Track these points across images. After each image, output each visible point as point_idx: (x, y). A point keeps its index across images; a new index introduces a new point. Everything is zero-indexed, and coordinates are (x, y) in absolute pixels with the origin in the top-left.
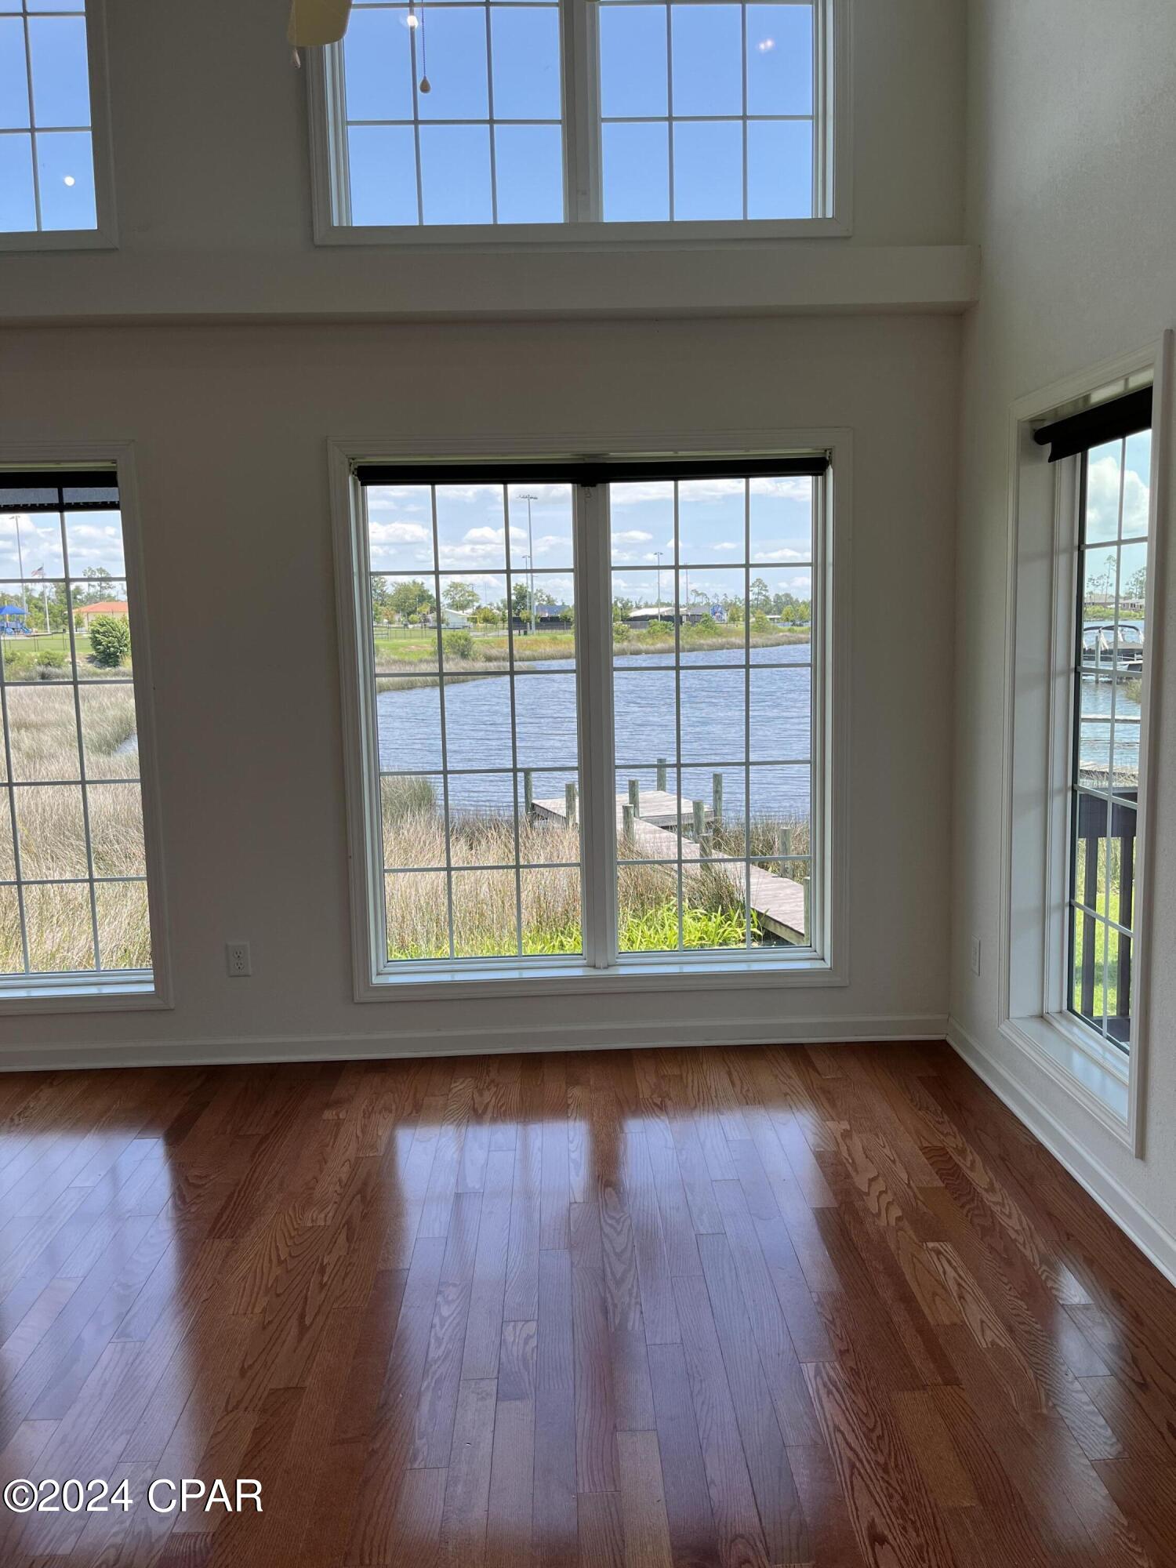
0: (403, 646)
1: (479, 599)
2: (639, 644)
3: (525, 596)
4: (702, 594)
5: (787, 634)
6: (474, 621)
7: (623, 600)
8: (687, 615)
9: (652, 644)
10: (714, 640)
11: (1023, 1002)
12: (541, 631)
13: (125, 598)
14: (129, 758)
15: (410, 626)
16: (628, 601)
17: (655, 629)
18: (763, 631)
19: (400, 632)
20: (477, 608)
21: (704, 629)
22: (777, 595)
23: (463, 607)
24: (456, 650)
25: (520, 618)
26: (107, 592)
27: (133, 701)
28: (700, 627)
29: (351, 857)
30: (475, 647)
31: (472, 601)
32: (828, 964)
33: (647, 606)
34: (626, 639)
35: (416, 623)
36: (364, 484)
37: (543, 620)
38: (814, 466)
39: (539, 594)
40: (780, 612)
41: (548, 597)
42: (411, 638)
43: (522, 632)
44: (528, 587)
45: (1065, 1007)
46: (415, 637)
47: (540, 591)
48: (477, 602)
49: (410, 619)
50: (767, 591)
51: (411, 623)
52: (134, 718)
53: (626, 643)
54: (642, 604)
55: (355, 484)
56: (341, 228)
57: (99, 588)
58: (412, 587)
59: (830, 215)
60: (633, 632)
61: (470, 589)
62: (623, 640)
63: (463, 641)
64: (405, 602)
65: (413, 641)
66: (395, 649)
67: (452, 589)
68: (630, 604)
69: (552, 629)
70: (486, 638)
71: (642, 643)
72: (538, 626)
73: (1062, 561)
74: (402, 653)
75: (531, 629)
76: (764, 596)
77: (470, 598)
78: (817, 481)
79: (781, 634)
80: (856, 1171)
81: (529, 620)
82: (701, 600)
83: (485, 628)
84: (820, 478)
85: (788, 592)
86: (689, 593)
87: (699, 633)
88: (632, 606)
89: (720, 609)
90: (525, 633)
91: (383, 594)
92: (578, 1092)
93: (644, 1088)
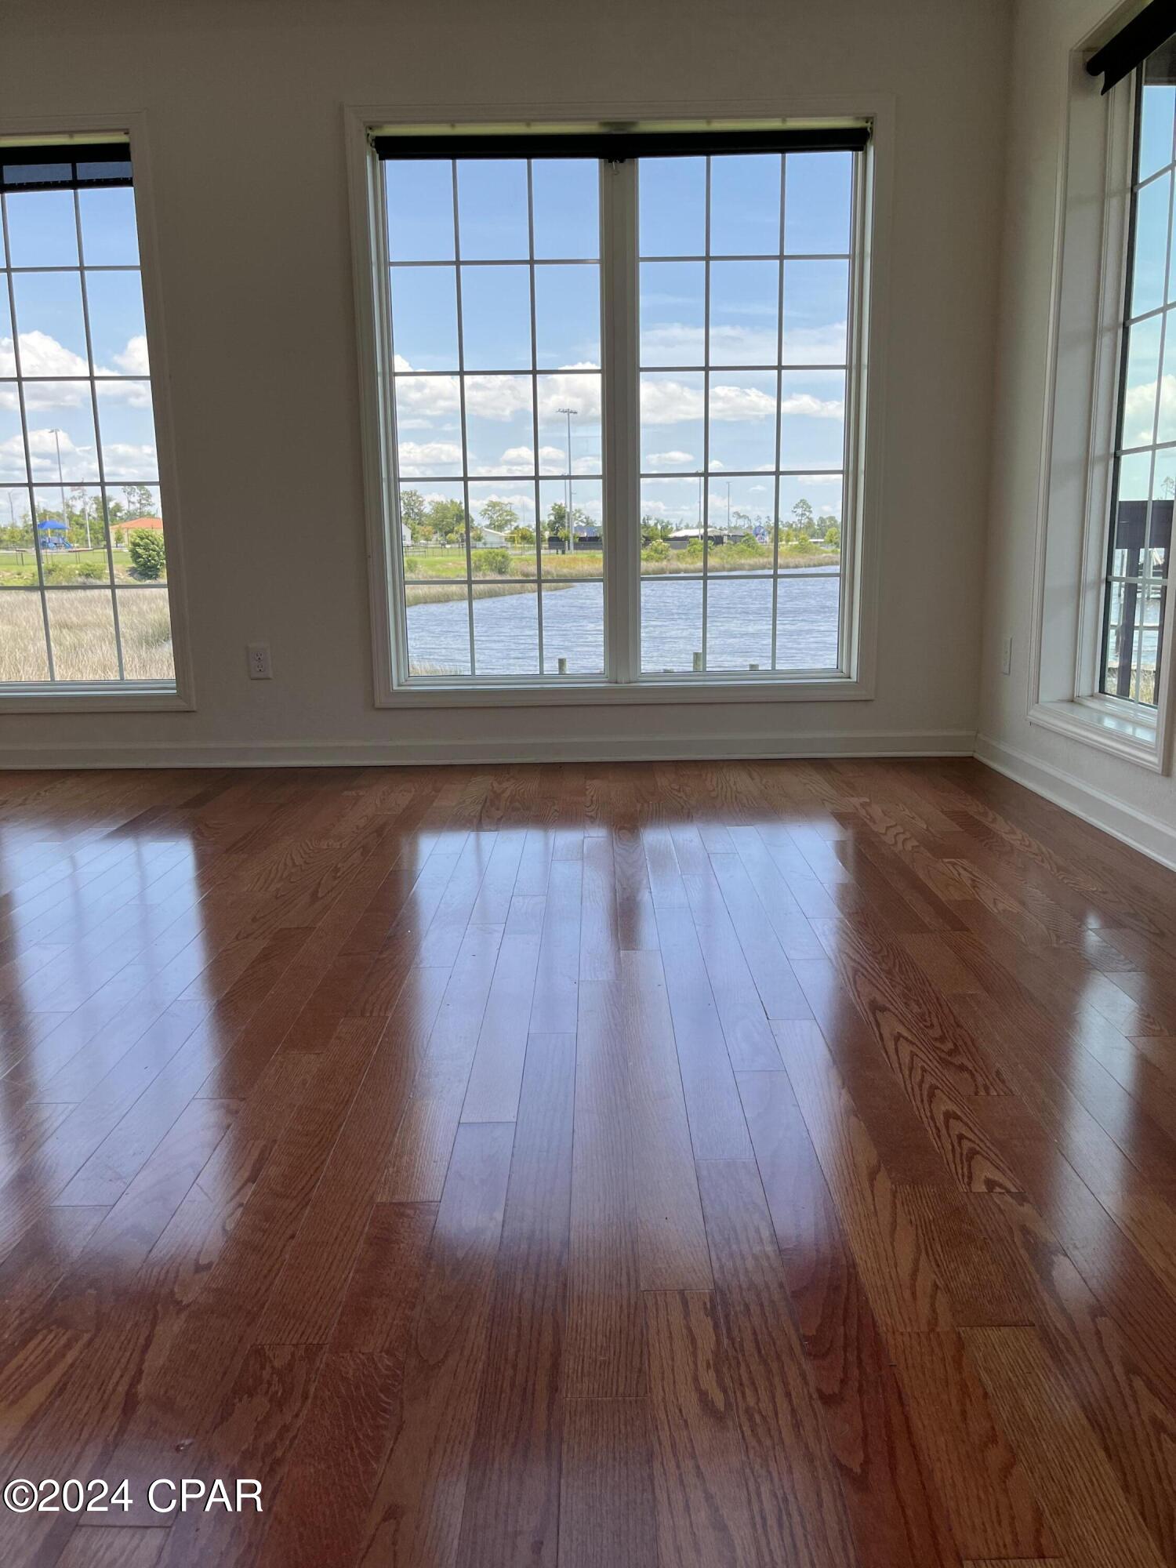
0: (440, 562)
1: (517, 519)
2: (679, 564)
3: (564, 517)
4: (743, 516)
5: (831, 555)
6: (512, 540)
7: (663, 522)
8: (729, 536)
9: (692, 563)
10: (756, 560)
11: (1052, 687)
12: (579, 551)
15: (448, 546)
16: (668, 523)
17: (695, 548)
18: (806, 552)
19: (438, 551)
20: (515, 529)
21: (746, 548)
22: (820, 518)
23: (500, 528)
24: (493, 567)
25: (558, 538)
26: (145, 513)
28: (742, 546)
29: (370, 557)
30: (512, 564)
31: (510, 521)
32: (854, 678)
33: (687, 527)
34: (665, 558)
35: (453, 543)
36: (382, 158)
37: (581, 539)
38: (853, 140)
39: (577, 515)
40: (823, 535)
41: (587, 518)
42: (448, 555)
43: (560, 552)
44: (566, 507)
45: (1097, 688)
46: (452, 556)
47: (579, 511)
48: (515, 522)
49: (447, 537)
50: (810, 512)
51: (449, 543)
53: (665, 563)
54: (682, 526)
55: (375, 161)
57: (138, 505)
58: (449, 506)
60: (672, 552)
61: (508, 508)
62: (662, 559)
63: (500, 558)
64: (443, 521)
65: (450, 558)
66: (432, 565)
67: (490, 508)
68: (670, 527)
69: (590, 549)
70: (523, 556)
71: (681, 563)
72: (577, 547)
74: (439, 570)
75: (569, 549)
76: (808, 517)
77: (509, 518)
78: (857, 156)
79: (824, 555)
80: (875, 823)
81: (567, 538)
82: (742, 524)
83: (523, 548)
84: (860, 154)
85: (832, 515)
86: (731, 516)
87: (741, 552)
88: (672, 528)
89: (762, 530)
90: (563, 553)
91: (416, 515)
92: (597, 783)
93: (663, 781)
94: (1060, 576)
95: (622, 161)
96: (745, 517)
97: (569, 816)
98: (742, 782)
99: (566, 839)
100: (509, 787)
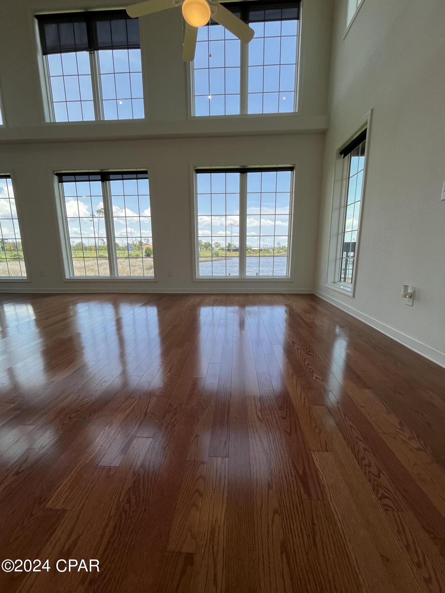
1: (221, 245)
3: (231, 245)
6: (220, 250)
8: (264, 249)
9: (257, 255)
10: (269, 254)
11: (330, 279)
13: (152, 244)
14: (153, 271)
17: (257, 252)
18: (279, 253)
20: (221, 247)
22: (283, 246)
23: (217, 247)
25: (229, 249)
26: (148, 243)
27: (153, 262)
28: (267, 251)
30: (219, 255)
31: (219, 246)
32: (289, 278)
33: (255, 248)
34: (251, 254)
35: (208, 250)
36: (197, 173)
37: (234, 250)
38: (291, 169)
40: (283, 249)
45: (339, 280)
49: (206, 249)
50: (281, 245)
52: (153, 265)
55: (195, 174)
56: (193, 117)
59: (297, 111)
61: (219, 243)
63: (217, 253)
64: (207, 246)
66: (204, 254)
67: (215, 243)
68: (251, 247)
69: (236, 251)
70: (221, 253)
72: (233, 251)
73: (344, 182)
79: (283, 253)
80: (293, 306)
81: (231, 249)
83: (222, 251)
84: (292, 172)
85: (285, 245)
86: (264, 245)
87: (266, 253)
89: (270, 248)
90: (230, 252)
91: (202, 244)
92: (236, 297)
93: (250, 297)
94: (332, 257)
95: (244, 173)
96: (267, 246)
97: (231, 304)
98: (266, 298)
99: (230, 309)
100: (219, 298)
